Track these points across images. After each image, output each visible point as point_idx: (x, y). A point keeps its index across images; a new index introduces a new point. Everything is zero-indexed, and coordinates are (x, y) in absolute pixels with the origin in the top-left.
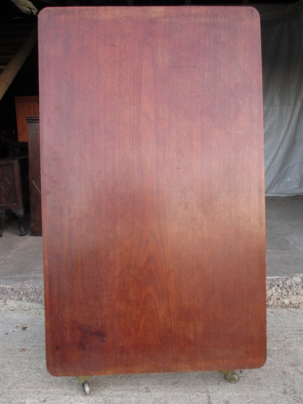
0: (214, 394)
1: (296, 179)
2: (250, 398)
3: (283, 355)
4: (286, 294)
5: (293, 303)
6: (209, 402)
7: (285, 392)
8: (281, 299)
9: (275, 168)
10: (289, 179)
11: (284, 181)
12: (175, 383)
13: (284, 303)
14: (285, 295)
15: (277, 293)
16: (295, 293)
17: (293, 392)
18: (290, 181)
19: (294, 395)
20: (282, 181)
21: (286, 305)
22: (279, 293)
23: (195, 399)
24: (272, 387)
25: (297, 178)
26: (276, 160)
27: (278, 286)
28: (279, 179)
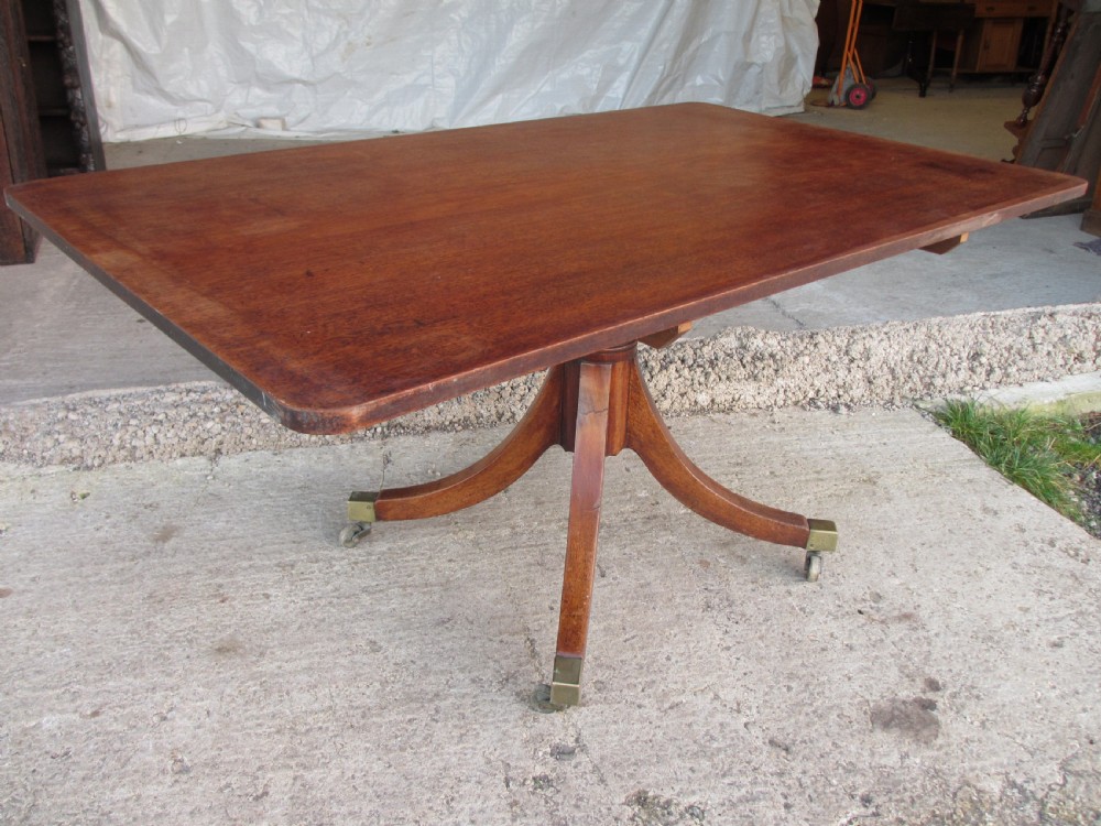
0: (544, 632)
1: (719, 81)
2: (628, 629)
3: (699, 525)
4: (702, 379)
5: (717, 400)
6: (533, 651)
7: (708, 607)
8: (691, 394)
9: (665, 46)
10: (699, 81)
11: (688, 84)
12: (444, 622)
13: (696, 402)
14: (700, 384)
15: (681, 379)
16: (724, 377)
17: (726, 603)
18: (701, 86)
19: (728, 610)
20: (684, 82)
21: (703, 409)
22: (686, 379)
23: (497, 651)
24: (678, 600)
25: (722, 78)
26: (669, 23)
27: (683, 361)
28: (675, 81)
